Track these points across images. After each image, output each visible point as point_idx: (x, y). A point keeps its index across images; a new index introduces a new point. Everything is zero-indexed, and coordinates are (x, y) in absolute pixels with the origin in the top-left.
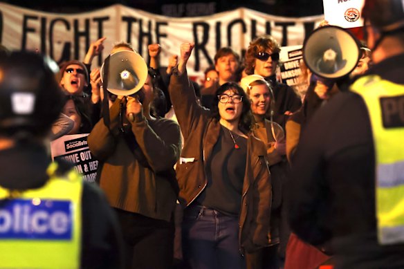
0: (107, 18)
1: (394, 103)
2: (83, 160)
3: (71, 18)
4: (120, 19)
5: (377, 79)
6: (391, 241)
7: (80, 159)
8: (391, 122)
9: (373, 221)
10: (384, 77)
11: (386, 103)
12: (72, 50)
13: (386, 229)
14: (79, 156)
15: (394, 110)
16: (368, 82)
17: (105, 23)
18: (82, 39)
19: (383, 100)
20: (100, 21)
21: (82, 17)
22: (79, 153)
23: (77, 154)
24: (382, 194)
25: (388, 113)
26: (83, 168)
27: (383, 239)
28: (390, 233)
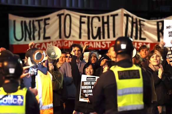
0: (117, 15)
1: (121, 73)
2: (92, 84)
3: (100, 16)
4: (123, 15)
5: (117, 66)
6: (121, 110)
7: (91, 84)
8: (121, 78)
9: (116, 105)
10: (119, 66)
11: (119, 73)
12: (101, 30)
13: (120, 107)
14: (91, 83)
15: (121, 75)
16: (115, 67)
17: (116, 17)
18: (106, 25)
19: (119, 72)
20: (114, 16)
21: (105, 15)
22: (91, 82)
23: (90, 82)
24: (119, 98)
25: (120, 75)
26: (91, 87)
27: (119, 110)
28: (121, 108)
